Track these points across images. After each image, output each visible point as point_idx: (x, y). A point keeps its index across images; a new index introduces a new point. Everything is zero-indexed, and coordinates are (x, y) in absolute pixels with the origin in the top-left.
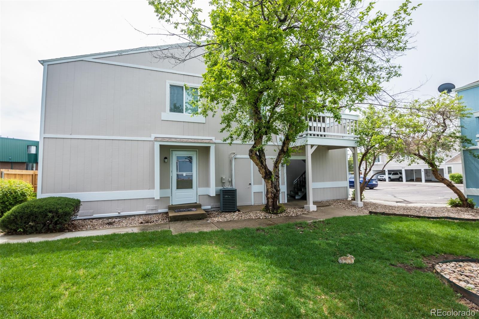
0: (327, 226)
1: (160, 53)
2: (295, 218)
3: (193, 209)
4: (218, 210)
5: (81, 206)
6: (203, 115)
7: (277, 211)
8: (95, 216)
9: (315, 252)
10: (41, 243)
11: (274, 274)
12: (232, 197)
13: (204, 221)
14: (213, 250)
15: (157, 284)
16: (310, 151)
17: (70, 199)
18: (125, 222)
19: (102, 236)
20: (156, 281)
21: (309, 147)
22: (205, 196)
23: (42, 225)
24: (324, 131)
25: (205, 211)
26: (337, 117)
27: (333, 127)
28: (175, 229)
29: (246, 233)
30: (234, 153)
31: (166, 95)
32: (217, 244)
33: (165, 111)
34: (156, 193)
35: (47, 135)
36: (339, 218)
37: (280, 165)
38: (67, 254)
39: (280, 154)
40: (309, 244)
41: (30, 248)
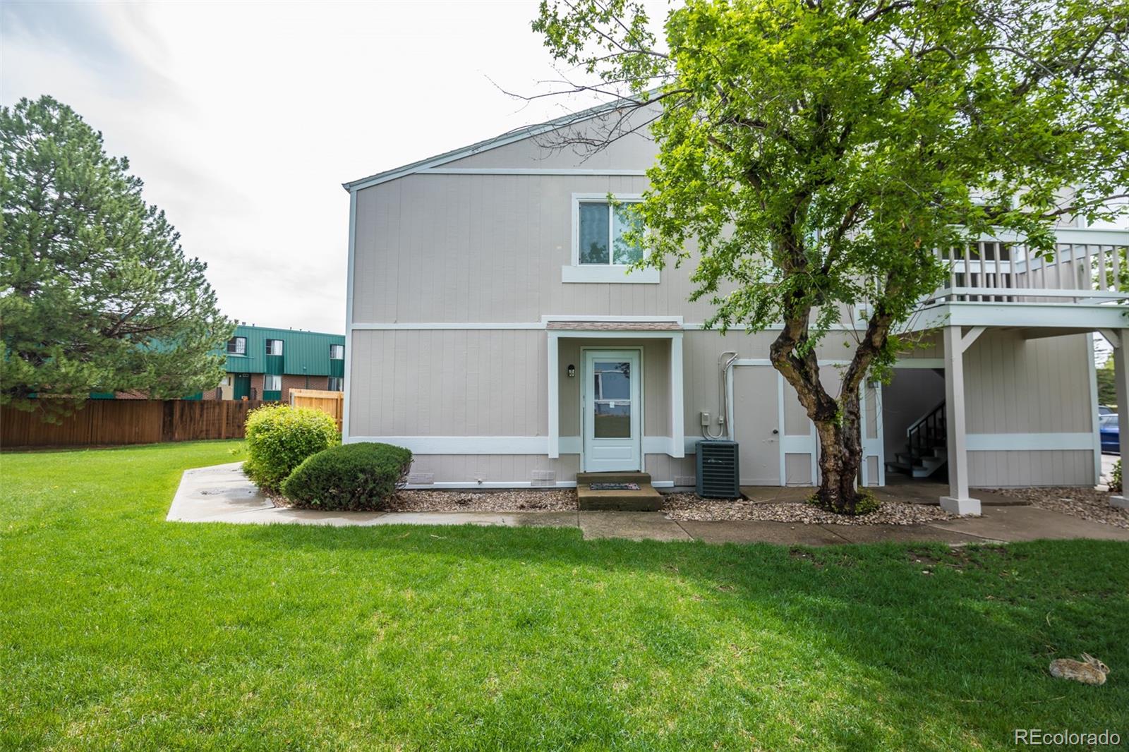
0: (1015, 562)
1: (552, 136)
2: (907, 532)
3: (633, 486)
4: (692, 493)
5: (412, 463)
6: (653, 265)
7: (854, 508)
8: (437, 484)
9: (971, 634)
10: (346, 528)
11: (836, 674)
12: (726, 464)
13: (658, 516)
14: (675, 589)
15: (547, 645)
16: (958, 346)
17: (394, 447)
18: (490, 501)
19: (446, 527)
20: (544, 638)
21: (956, 333)
22: (659, 457)
23: (349, 496)
24: (1009, 285)
25: (661, 494)
26: (1040, 243)
27: (1039, 272)
28: (591, 527)
29: (762, 557)
30: (733, 354)
31: (571, 225)
32: (685, 573)
33: (568, 263)
34: (551, 444)
35: (358, 326)
36: (1060, 543)
37: (862, 384)
38: (387, 555)
39: (862, 355)
40: (951, 608)
41: (327, 538)
